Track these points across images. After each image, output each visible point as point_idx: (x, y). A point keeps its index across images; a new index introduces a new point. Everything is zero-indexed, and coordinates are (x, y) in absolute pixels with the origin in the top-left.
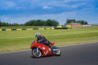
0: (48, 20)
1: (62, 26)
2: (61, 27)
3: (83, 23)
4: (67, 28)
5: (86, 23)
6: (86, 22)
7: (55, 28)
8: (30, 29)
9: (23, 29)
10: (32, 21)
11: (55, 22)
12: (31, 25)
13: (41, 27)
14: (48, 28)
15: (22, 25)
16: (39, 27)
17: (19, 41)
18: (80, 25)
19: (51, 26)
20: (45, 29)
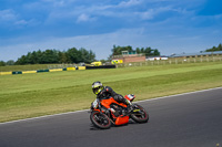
0: (70, 50)
1: (103, 61)
2: (100, 64)
3: (148, 53)
4: (113, 67)
5: (156, 54)
6: (156, 51)
7: (88, 68)
8: (30, 72)
9: (14, 73)
10: (34, 53)
11: (86, 53)
12: (32, 63)
13: (54, 65)
14: (72, 68)
15: (10, 63)
16: (50, 65)
17: (7, 100)
18: (142, 59)
19: (77, 62)
20: (65, 69)
